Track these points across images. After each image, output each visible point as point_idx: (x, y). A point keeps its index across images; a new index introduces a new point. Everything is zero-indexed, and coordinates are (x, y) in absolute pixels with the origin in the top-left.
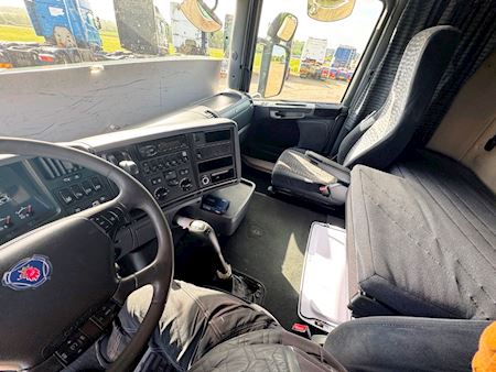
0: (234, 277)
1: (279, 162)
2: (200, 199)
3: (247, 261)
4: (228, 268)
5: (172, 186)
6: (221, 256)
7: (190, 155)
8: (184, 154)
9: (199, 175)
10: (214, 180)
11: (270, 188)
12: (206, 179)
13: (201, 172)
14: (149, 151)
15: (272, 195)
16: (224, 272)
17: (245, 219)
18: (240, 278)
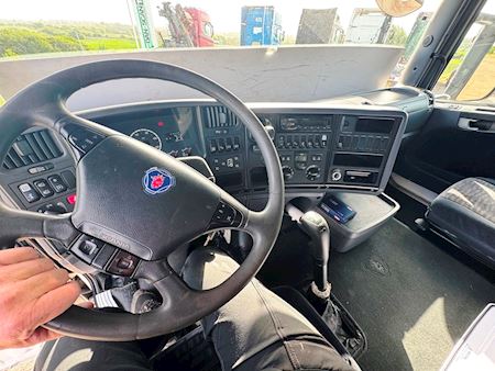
0: (330, 303)
1: (452, 191)
2: (322, 195)
3: (352, 293)
4: (328, 287)
5: (298, 169)
6: (325, 267)
7: (330, 142)
8: (324, 138)
9: (332, 167)
10: (346, 178)
11: (418, 221)
12: (337, 175)
13: (334, 164)
14: (290, 124)
15: (419, 231)
16: (321, 288)
17: (366, 242)
18: (336, 308)
